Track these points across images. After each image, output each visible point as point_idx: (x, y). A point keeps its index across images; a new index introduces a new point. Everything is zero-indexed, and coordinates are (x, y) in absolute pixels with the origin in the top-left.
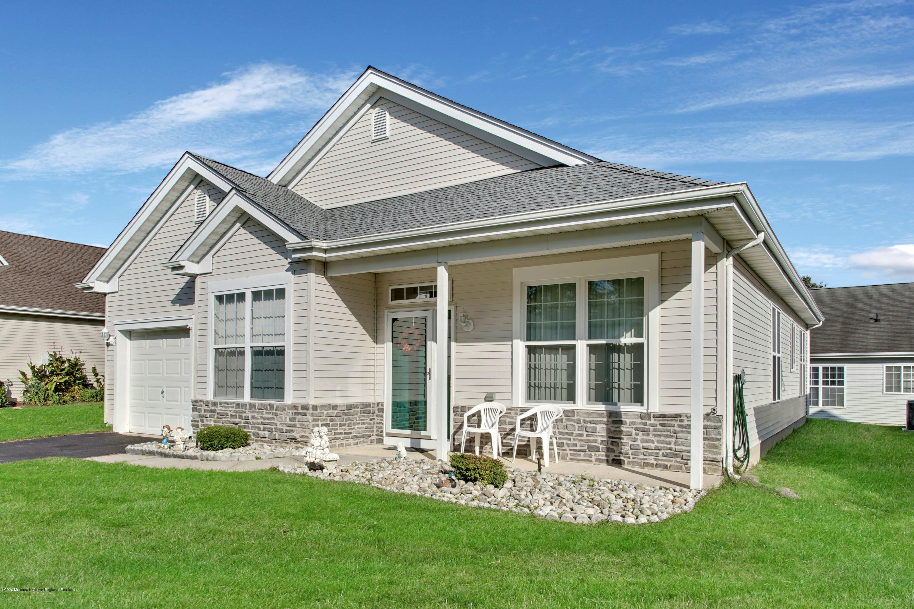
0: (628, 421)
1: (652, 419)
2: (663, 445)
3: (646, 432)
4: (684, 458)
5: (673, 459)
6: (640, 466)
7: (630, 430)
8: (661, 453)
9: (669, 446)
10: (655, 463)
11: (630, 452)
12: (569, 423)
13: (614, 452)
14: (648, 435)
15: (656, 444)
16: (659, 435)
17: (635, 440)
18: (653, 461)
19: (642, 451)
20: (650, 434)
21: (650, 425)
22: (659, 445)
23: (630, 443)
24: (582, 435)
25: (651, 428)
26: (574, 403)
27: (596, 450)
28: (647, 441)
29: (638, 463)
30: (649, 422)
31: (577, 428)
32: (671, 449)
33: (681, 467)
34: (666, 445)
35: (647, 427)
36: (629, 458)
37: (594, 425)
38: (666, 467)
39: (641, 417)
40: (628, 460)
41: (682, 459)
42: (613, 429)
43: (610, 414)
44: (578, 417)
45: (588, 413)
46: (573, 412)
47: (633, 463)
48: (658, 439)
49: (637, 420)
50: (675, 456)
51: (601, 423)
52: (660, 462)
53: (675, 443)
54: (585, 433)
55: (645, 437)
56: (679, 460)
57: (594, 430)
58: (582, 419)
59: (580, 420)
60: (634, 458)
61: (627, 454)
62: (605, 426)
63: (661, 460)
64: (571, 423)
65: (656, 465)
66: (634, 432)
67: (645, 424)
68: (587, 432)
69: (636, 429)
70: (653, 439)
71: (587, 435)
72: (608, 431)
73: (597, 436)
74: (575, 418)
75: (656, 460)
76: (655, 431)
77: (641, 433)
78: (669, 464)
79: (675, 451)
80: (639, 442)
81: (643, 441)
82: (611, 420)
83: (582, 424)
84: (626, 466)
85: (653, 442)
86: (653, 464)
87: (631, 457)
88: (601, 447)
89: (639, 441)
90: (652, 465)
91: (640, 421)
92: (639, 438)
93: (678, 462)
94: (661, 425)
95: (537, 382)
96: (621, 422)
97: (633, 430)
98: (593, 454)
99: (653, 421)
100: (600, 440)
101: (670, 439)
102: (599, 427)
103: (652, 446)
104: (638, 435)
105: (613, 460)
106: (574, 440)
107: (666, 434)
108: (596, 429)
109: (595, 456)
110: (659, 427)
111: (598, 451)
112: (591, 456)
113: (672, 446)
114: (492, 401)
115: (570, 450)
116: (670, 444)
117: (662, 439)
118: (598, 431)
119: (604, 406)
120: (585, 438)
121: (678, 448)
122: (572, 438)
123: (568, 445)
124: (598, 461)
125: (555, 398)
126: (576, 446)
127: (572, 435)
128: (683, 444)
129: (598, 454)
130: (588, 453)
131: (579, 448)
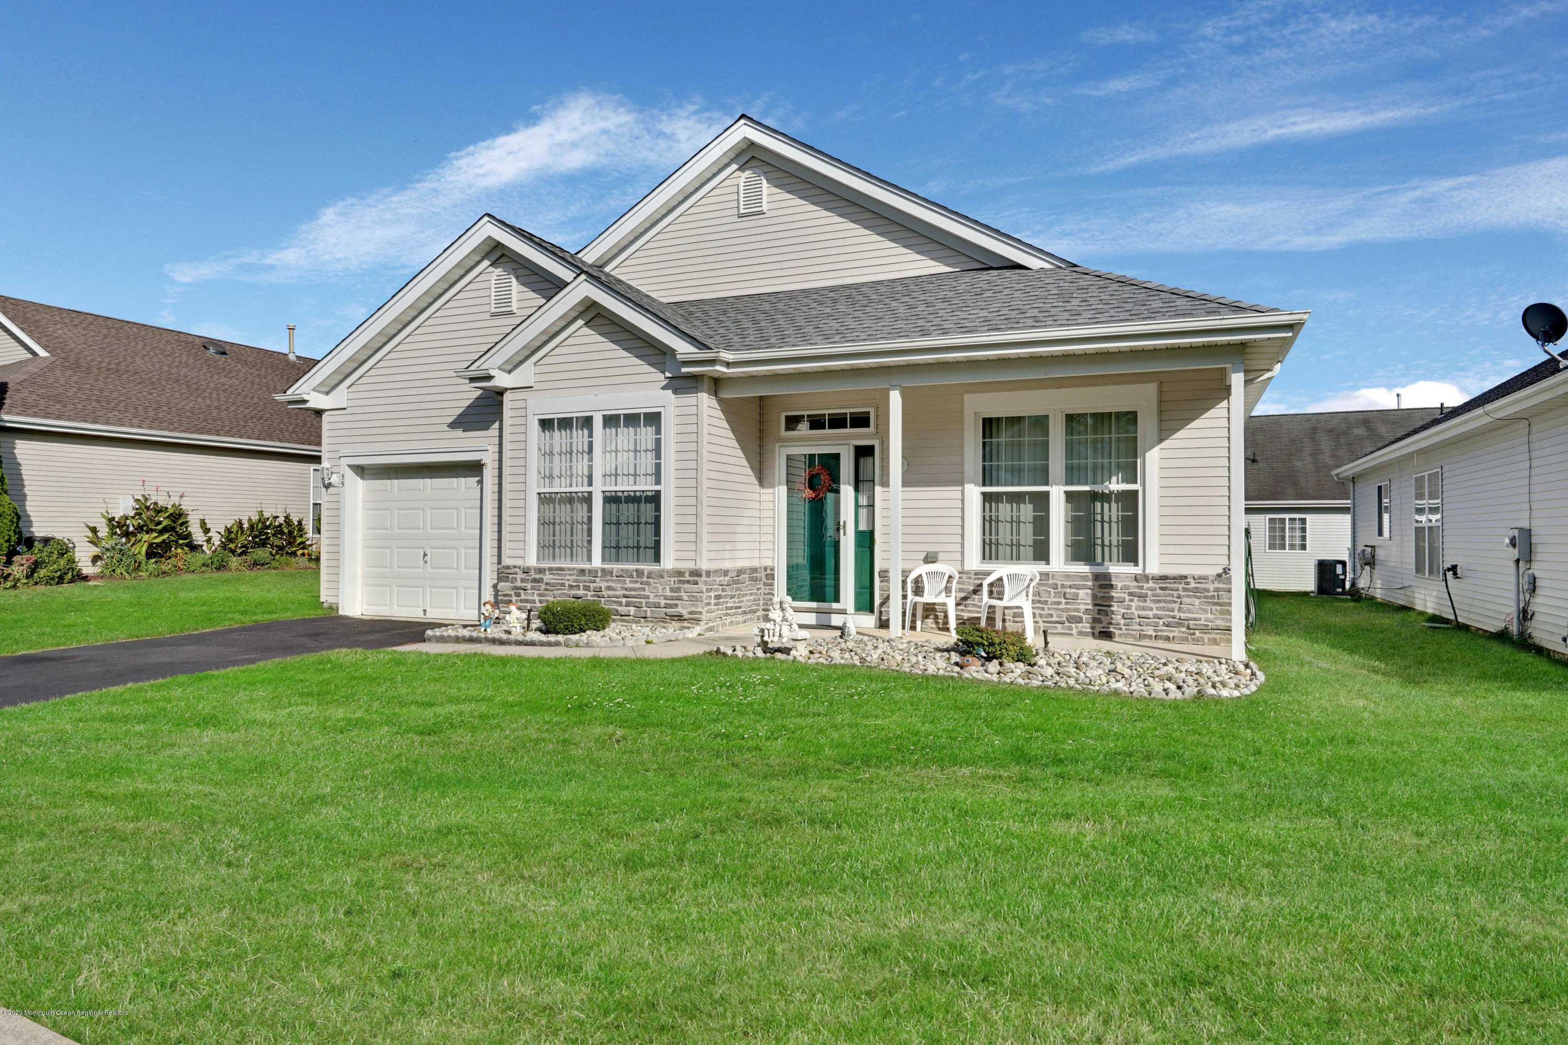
0: (1120, 585)
1: (1150, 581)
2: (1163, 613)
3: (1143, 597)
4: (1191, 627)
5: (1177, 630)
6: (1135, 638)
7: (1122, 595)
8: (1161, 622)
9: (1172, 614)
10: (1154, 634)
11: (1122, 622)
12: (1041, 588)
13: (1102, 622)
14: (1145, 601)
15: (1155, 611)
16: (1159, 601)
17: (1129, 607)
18: (1150, 631)
19: (1138, 620)
20: (1148, 599)
21: (1148, 589)
22: (1160, 612)
23: (1123, 611)
24: (1059, 603)
25: (1149, 593)
26: (1048, 564)
27: (1078, 620)
28: (1144, 609)
29: (1131, 635)
30: (1146, 585)
31: (1053, 594)
32: (1174, 617)
33: (1187, 638)
34: (1168, 613)
35: (1144, 591)
36: (1121, 629)
37: (1076, 591)
38: (1168, 639)
39: (1136, 579)
40: (1120, 632)
41: (1188, 628)
42: (1100, 595)
43: (1096, 577)
44: (1055, 581)
45: (1067, 576)
46: (1047, 574)
47: (1126, 635)
48: (1158, 605)
49: (1130, 584)
50: (1179, 625)
51: (1084, 587)
52: (1160, 633)
53: (1180, 610)
54: (1064, 601)
55: (1141, 604)
56: (1184, 629)
57: (1075, 597)
58: (1059, 583)
59: (1057, 585)
60: (1127, 630)
61: (1118, 624)
62: (1089, 591)
63: (1162, 631)
64: (1044, 588)
65: (1156, 637)
66: (1127, 598)
67: (1142, 588)
68: (1065, 598)
69: (1130, 594)
70: (1151, 605)
71: (1066, 603)
72: (1094, 597)
73: (1079, 604)
74: (1051, 582)
75: (1155, 630)
76: (1154, 596)
77: (1136, 599)
78: (1171, 635)
79: (1180, 619)
80: (1133, 610)
81: (1138, 608)
82: (1097, 583)
83: (1059, 590)
84: (1117, 639)
85: (1151, 609)
86: (1151, 636)
87: (1124, 628)
88: (1084, 617)
89: (1133, 608)
90: (1150, 637)
91: (1135, 584)
92: (1134, 604)
93: (1183, 632)
94: (1162, 589)
95: (993, 537)
96: (1111, 586)
97: (1126, 596)
98: (1073, 625)
99: (1151, 584)
100: (1083, 607)
101: (1174, 605)
102: (1082, 593)
103: (1150, 614)
104: (1132, 601)
105: (1100, 632)
106: (1049, 609)
107: (1168, 598)
108: (1077, 595)
109: (1077, 627)
110: (1159, 591)
111: (1081, 622)
112: (1070, 628)
113: (1176, 613)
114: (934, 562)
115: (1044, 622)
116: (1173, 611)
117: (1163, 604)
118: (1080, 597)
119: (1088, 567)
120: (1063, 606)
121: (1183, 615)
122: (1046, 607)
123: (1041, 616)
124: (1080, 633)
125: (1018, 558)
126: (1051, 616)
127: (1046, 602)
128: (1189, 611)
129: (1081, 625)
130: (1067, 624)
131: (1055, 619)
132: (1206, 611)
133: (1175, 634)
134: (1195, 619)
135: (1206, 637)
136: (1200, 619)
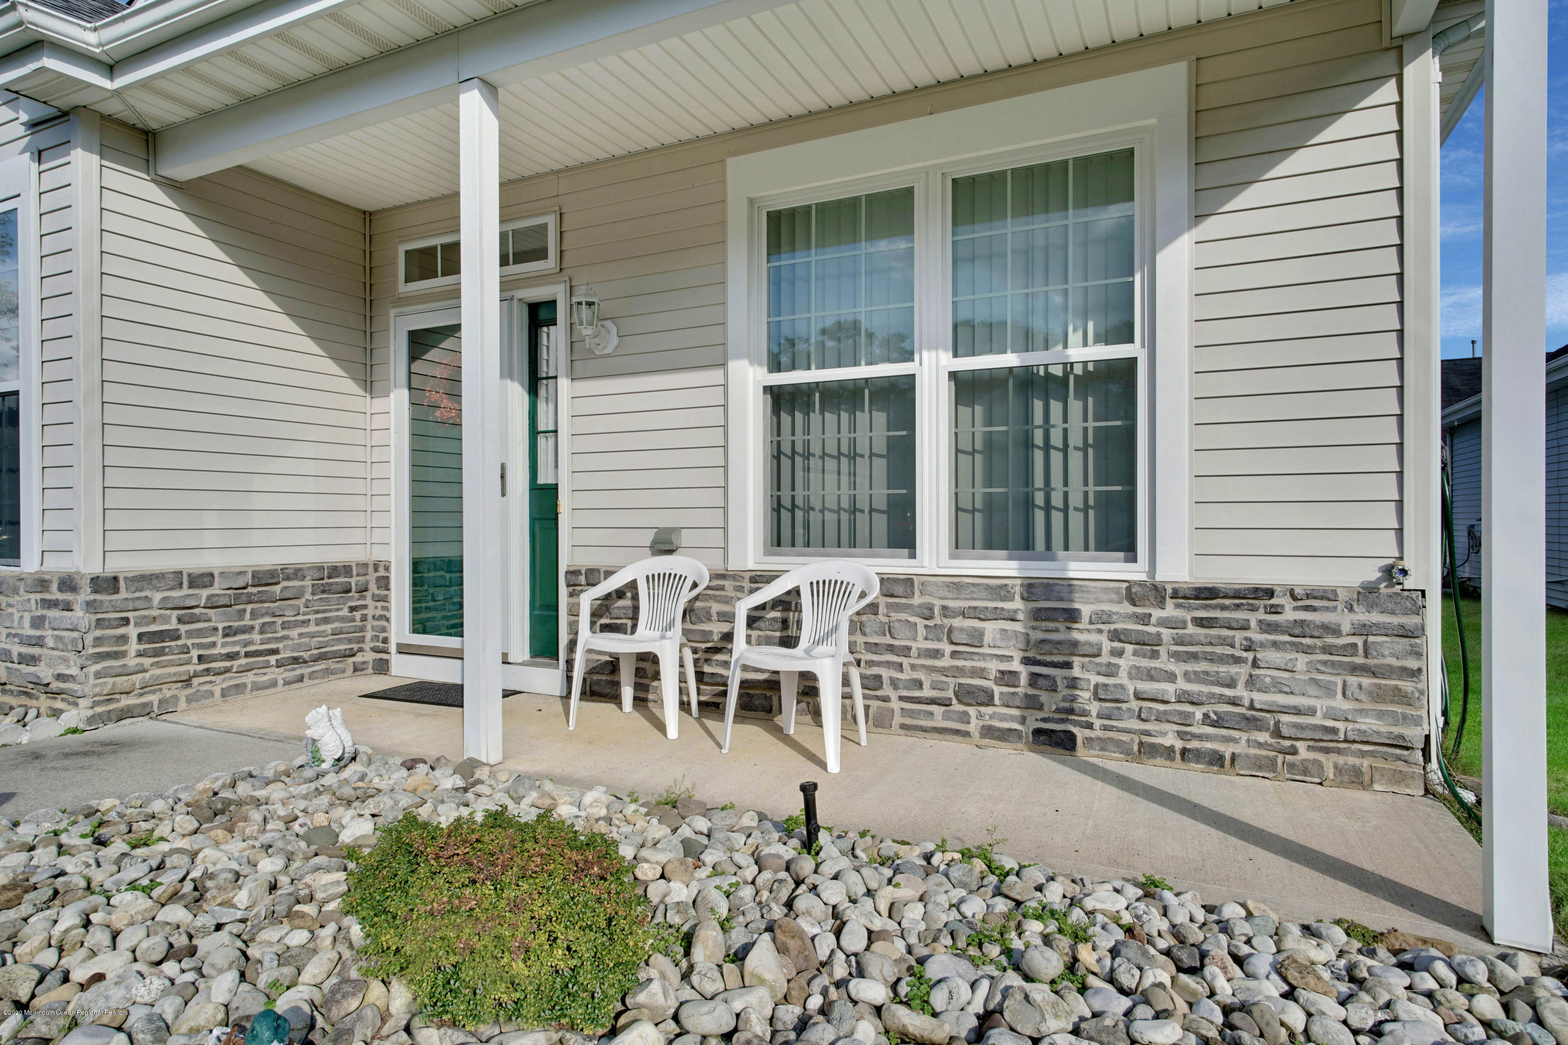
0: (1090, 612)
1: (1170, 603)
2: (1206, 689)
3: (1148, 645)
4: (1285, 732)
5: (1244, 736)
6: (1128, 753)
7: (1093, 638)
8: (1198, 713)
9: (1228, 692)
10: (1179, 745)
11: (1094, 708)
12: (895, 616)
13: (1040, 707)
14: (1155, 655)
15: (1182, 684)
16: (1194, 657)
17: (1112, 669)
18: (1172, 739)
19: (1135, 705)
20: (1162, 650)
21: (1162, 623)
22: (1194, 688)
23: (1095, 679)
24: (936, 654)
25: (1166, 634)
26: (913, 556)
27: (982, 698)
28: (1150, 676)
29: (1118, 744)
30: (1157, 613)
31: (921, 631)
32: (1234, 702)
33: (1273, 762)
34: (1217, 690)
35: (1151, 629)
36: (1090, 726)
37: (976, 623)
38: (1217, 760)
39: (1132, 599)
40: (1088, 733)
41: (1277, 733)
42: (1042, 636)
43: (1035, 588)
44: (927, 599)
45: (956, 586)
46: (908, 582)
47: (1103, 744)
48: (1189, 667)
49: (1115, 608)
50: (1251, 723)
51: (1003, 615)
52: (1193, 744)
53: (1251, 682)
54: (948, 648)
55: (1145, 663)
56: (1264, 737)
57: (977, 638)
58: (938, 603)
59: (931, 608)
60: (1105, 728)
61: (1085, 713)
62: (1014, 626)
63: (1200, 737)
64: (903, 616)
65: (1184, 751)
66: (1107, 645)
67: (1145, 619)
68: (952, 643)
69: (1115, 636)
70: (1172, 666)
71: (954, 654)
72: (1027, 640)
73: (984, 656)
74: (917, 600)
75: (1181, 735)
76: (1179, 641)
77: (1129, 648)
78: (1227, 750)
79: (1252, 707)
80: (1123, 678)
81: (1136, 673)
82: (1029, 606)
83: (938, 620)
84: (1081, 752)
85: (1171, 677)
86: (1171, 749)
87: (1097, 723)
88: (997, 690)
89: (1123, 673)
90: (1169, 752)
91: (1128, 608)
92: (1124, 663)
93: (1260, 745)
94: (1200, 622)
95: (800, 493)
96: (1072, 616)
97: (1104, 639)
98: (972, 711)
99: (1170, 610)
100: (994, 667)
101: (1234, 669)
102: (991, 629)
103: (1168, 690)
104: (1120, 653)
105: (1038, 732)
106: (913, 667)
107: (1219, 650)
108: (980, 634)
109: (980, 716)
110: (1191, 629)
111: (990, 702)
112: (964, 718)
113: (1240, 691)
114: (670, 552)
115: (901, 698)
116: (1232, 684)
117: (1203, 666)
118: (987, 639)
119: (1014, 564)
120: (946, 662)
121: (1260, 698)
122: (905, 661)
123: (894, 683)
124: (989, 732)
125: (853, 544)
126: (919, 685)
127: (905, 651)
128: (1278, 687)
129: (989, 710)
130: (957, 707)
131: (927, 692)
132: (1328, 691)
133: (1240, 748)
134: (1297, 711)
135: (1328, 762)
136: (1312, 712)
